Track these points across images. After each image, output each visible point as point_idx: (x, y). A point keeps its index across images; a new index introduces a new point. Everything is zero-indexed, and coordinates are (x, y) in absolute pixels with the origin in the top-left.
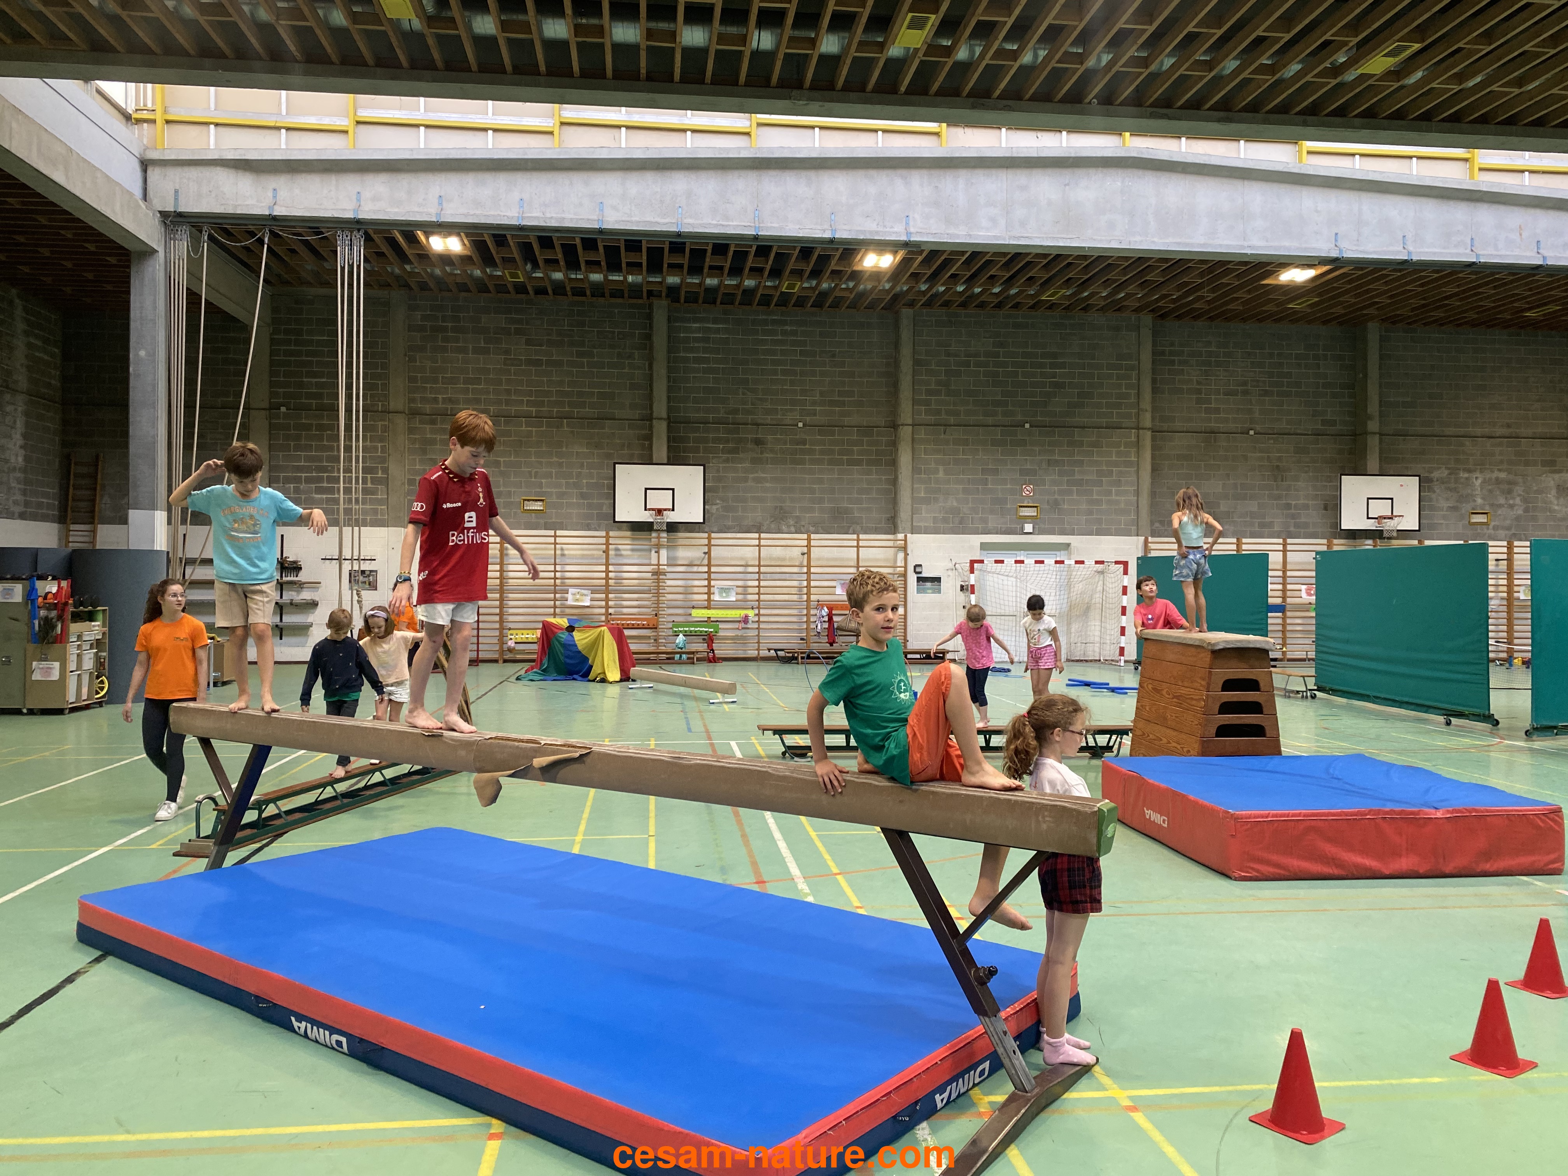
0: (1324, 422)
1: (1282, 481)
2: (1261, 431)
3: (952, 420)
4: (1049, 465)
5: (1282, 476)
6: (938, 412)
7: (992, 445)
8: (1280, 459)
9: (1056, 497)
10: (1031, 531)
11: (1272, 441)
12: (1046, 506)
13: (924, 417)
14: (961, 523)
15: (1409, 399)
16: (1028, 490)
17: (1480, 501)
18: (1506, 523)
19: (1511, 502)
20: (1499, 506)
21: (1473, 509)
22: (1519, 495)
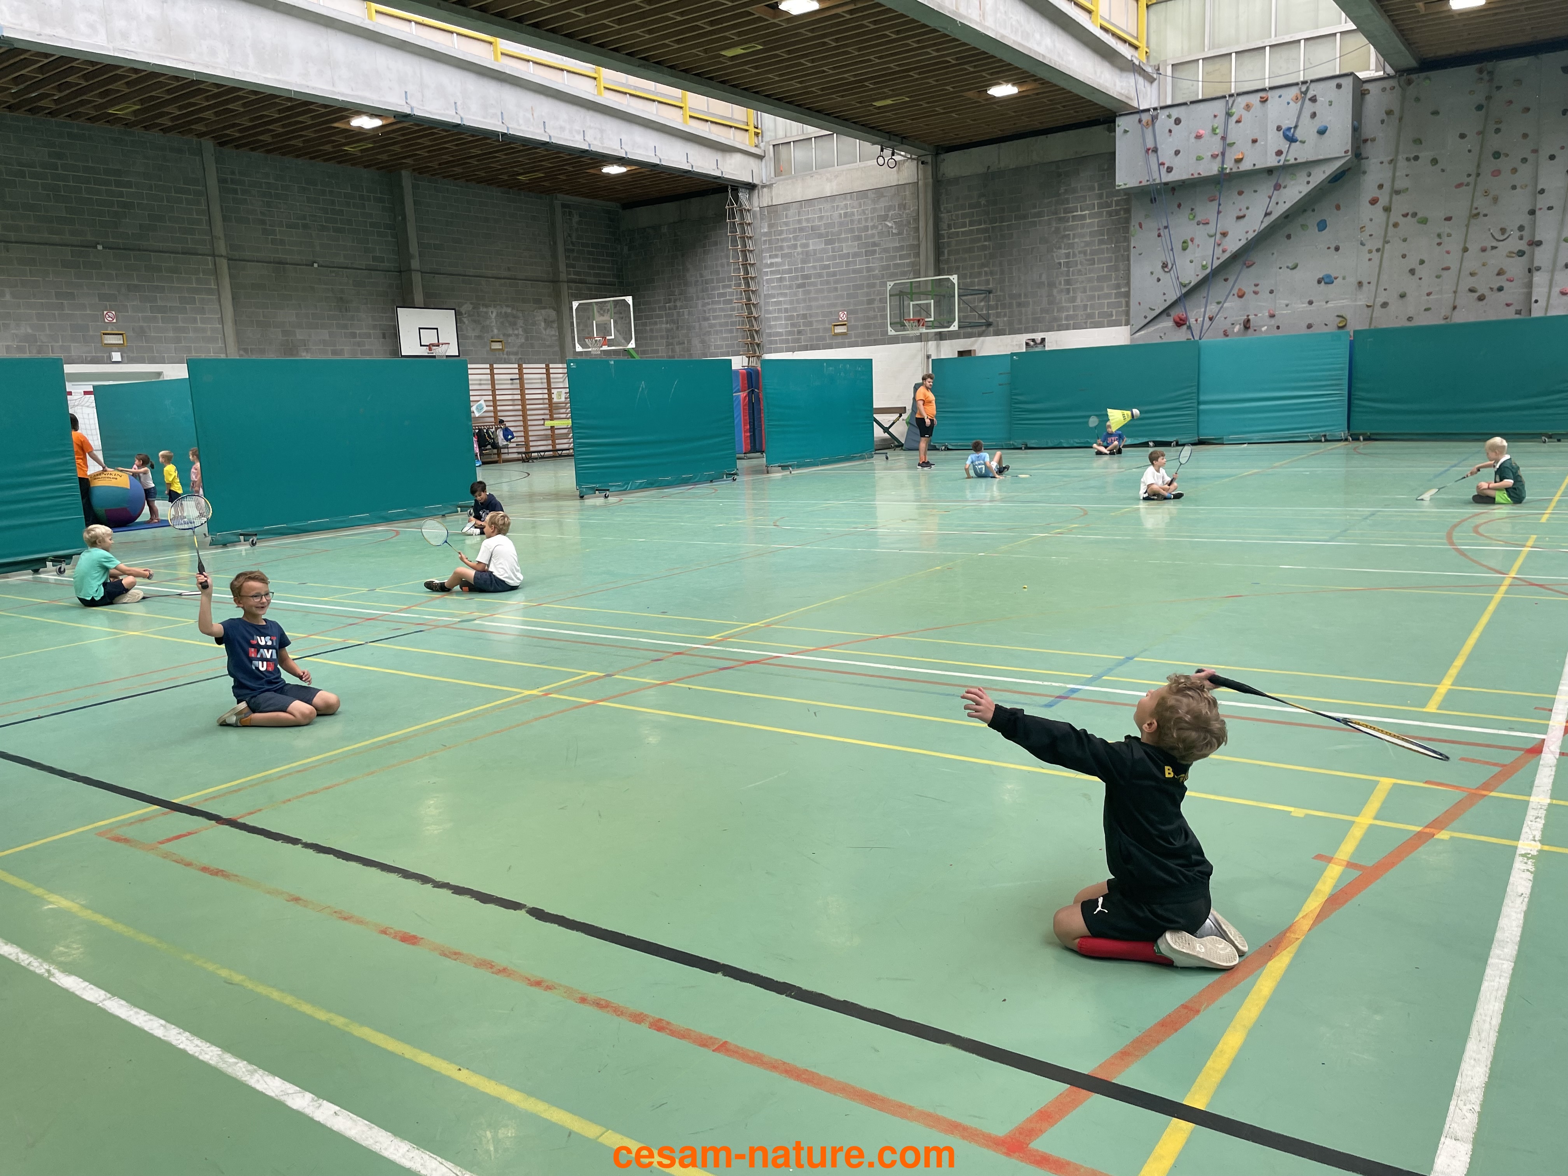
0: (375, 259)
1: (346, 311)
2: (324, 265)
4: (129, 290)
5: (346, 307)
8: (342, 291)
9: (142, 324)
10: (119, 360)
11: (334, 274)
12: (131, 334)
15: (437, 242)
16: (110, 316)
17: (496, 331)
18: (515, 349)
19: (516, 332)
20: (509, 335)
21: (492, 338)
22: (521, 327)
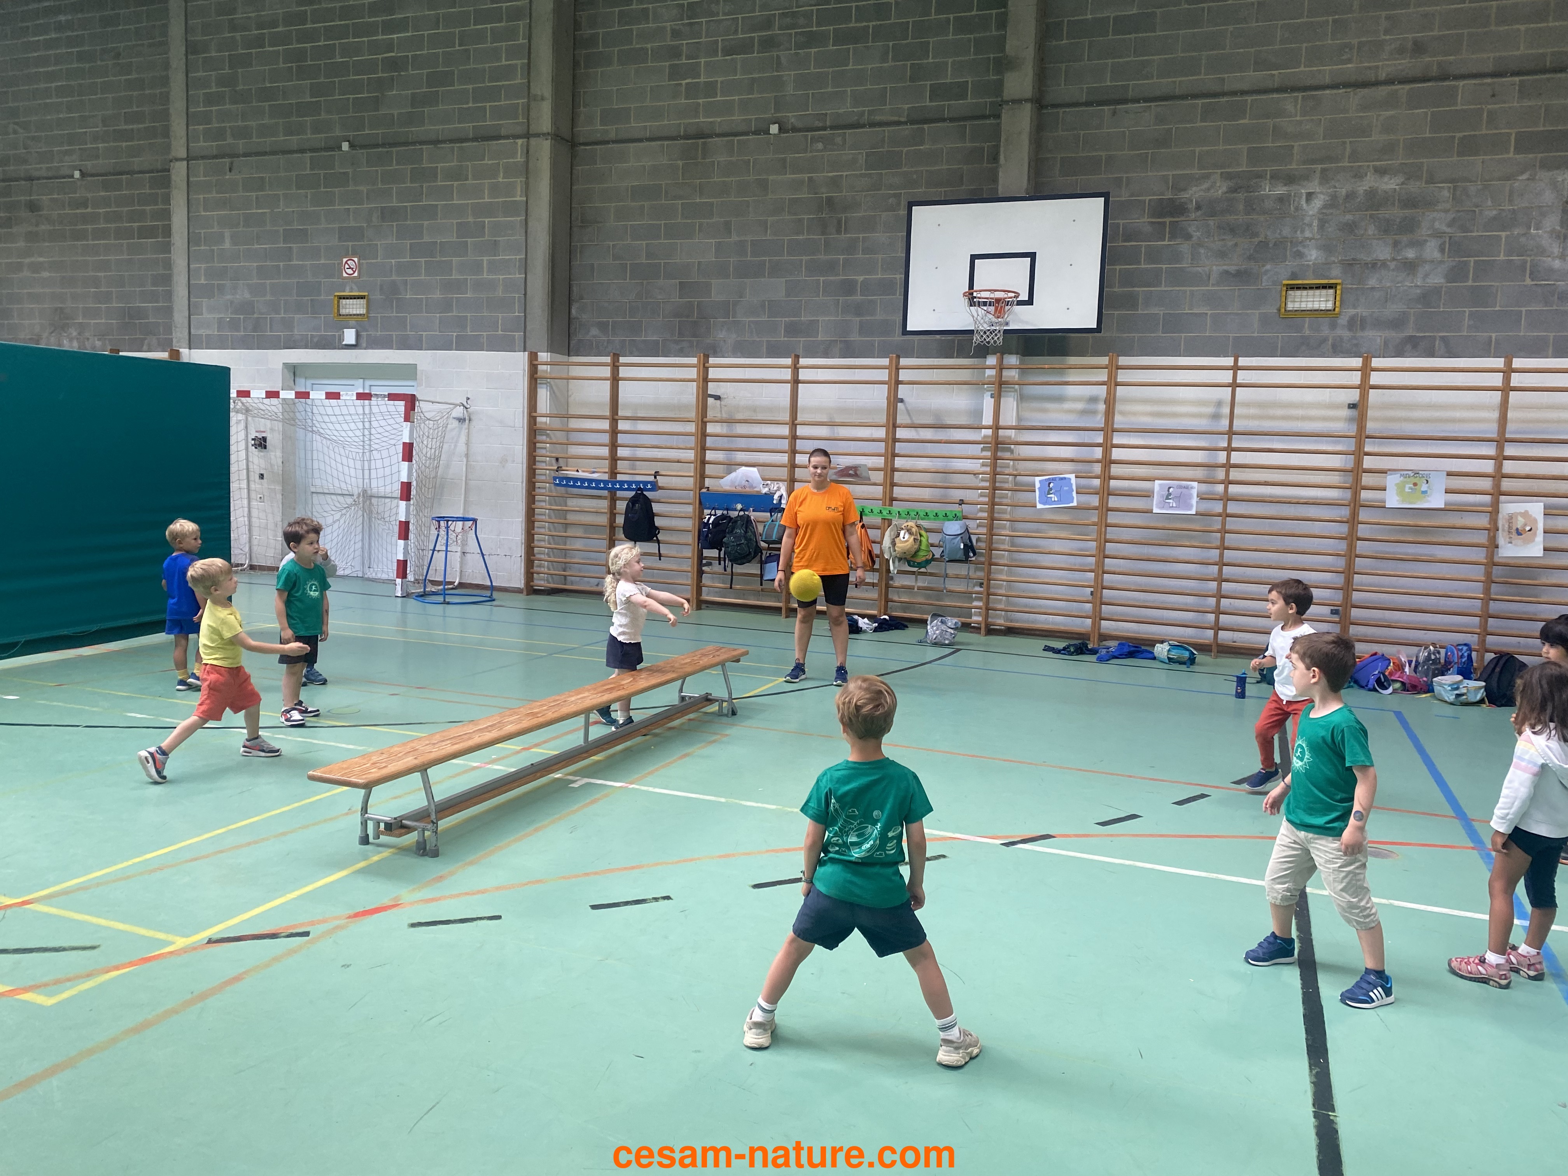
0: (933, 92)
1: (839, 232)
2: (799, 125)
3: (241, 145)
4: (383, 218)
5: (839, 222)
6: (220, 134)
7: (299, 187)
8: (835, 183)
9: (394, 278)
10: (353, 342)
11: (818, 146)
12: (377, 296)
13: (202, 145)
14: (255, 329)
16: (350, 267)
17: (1313, 255)
18: (1393, 309)
19: (1410, 254)
20: (1374, 266)
21: (1294, 276)
22: (1438, 234)
